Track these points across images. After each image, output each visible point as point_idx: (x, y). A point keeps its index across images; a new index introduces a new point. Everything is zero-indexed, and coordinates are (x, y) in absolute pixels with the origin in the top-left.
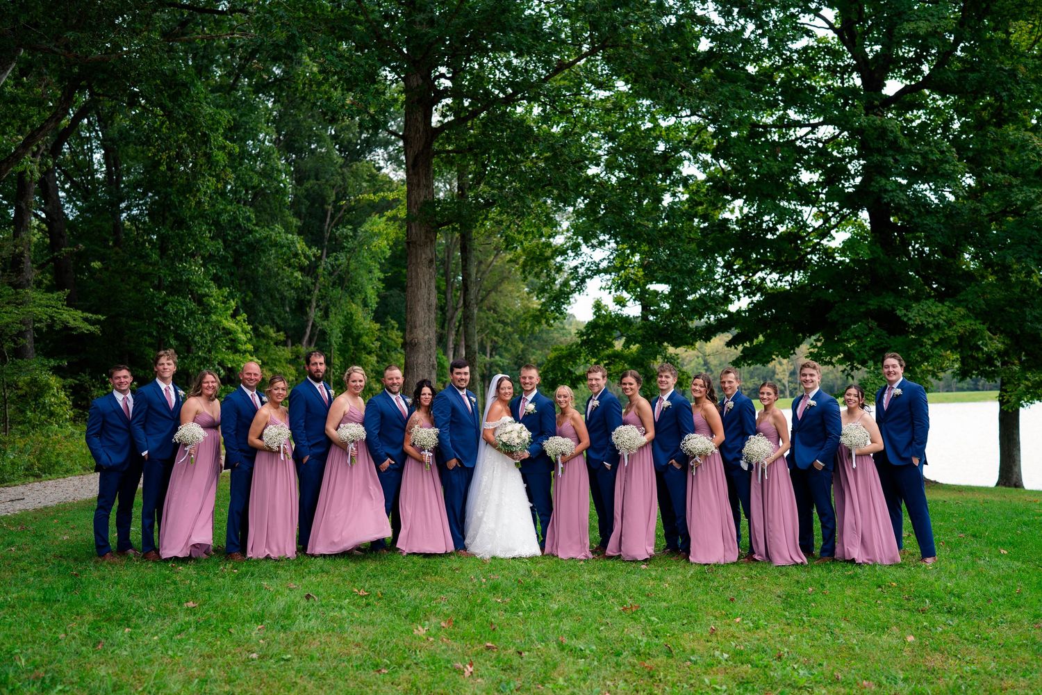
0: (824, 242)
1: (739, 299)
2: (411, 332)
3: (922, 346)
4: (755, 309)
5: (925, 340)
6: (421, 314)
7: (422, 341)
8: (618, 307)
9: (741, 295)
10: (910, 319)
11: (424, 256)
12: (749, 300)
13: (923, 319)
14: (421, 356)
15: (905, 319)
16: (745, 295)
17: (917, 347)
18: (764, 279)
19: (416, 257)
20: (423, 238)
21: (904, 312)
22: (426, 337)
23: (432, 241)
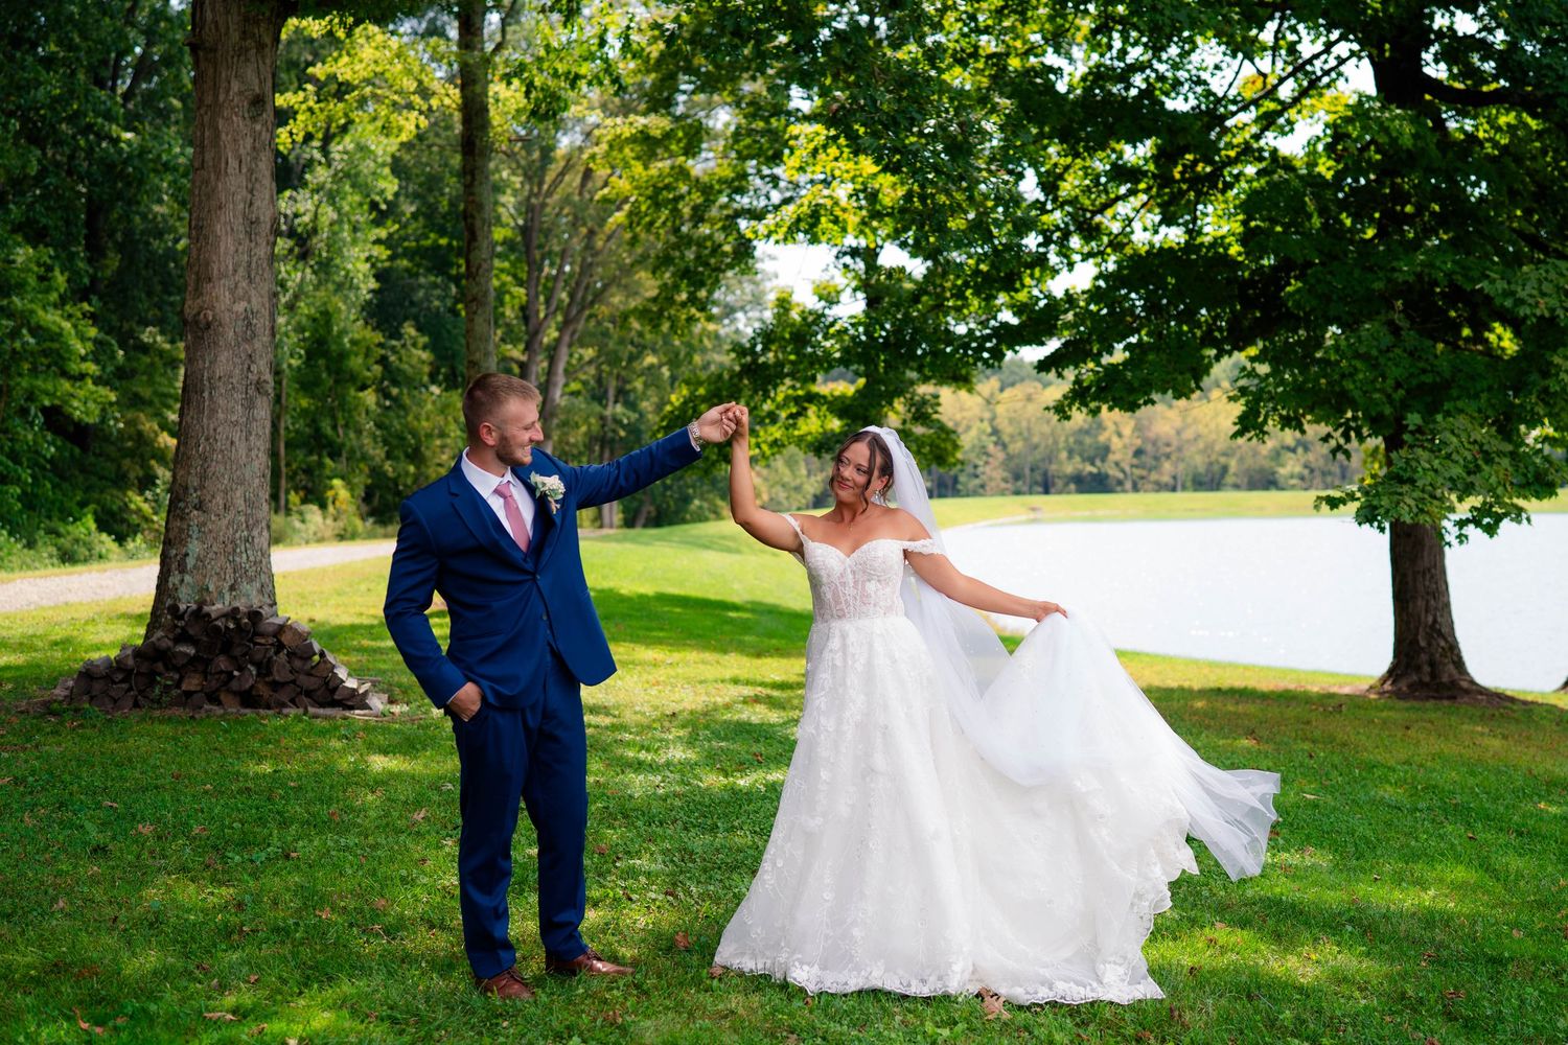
0: (1270, 139)
1: (1071, 265)
2: (198, 292)
3: (1545, 374)
4: (1107, 291)
5: (1557, 360)
6: (227, 244)
7: (226, 318)
8: (823, 303)
9: (1076, 257)
10: (1520, 302)
11: (235, 86)
12: (1095, 271)
13: (1553, 302)
14: (224, 357)
15: (1508, 303)
16: (1086, 257)
17: (1534, 377)
18: (1129, 221)
19: (215, 88)
20: (235, 36)
21: (1501, 285)
22: (240, 307)
23: (261, 47)
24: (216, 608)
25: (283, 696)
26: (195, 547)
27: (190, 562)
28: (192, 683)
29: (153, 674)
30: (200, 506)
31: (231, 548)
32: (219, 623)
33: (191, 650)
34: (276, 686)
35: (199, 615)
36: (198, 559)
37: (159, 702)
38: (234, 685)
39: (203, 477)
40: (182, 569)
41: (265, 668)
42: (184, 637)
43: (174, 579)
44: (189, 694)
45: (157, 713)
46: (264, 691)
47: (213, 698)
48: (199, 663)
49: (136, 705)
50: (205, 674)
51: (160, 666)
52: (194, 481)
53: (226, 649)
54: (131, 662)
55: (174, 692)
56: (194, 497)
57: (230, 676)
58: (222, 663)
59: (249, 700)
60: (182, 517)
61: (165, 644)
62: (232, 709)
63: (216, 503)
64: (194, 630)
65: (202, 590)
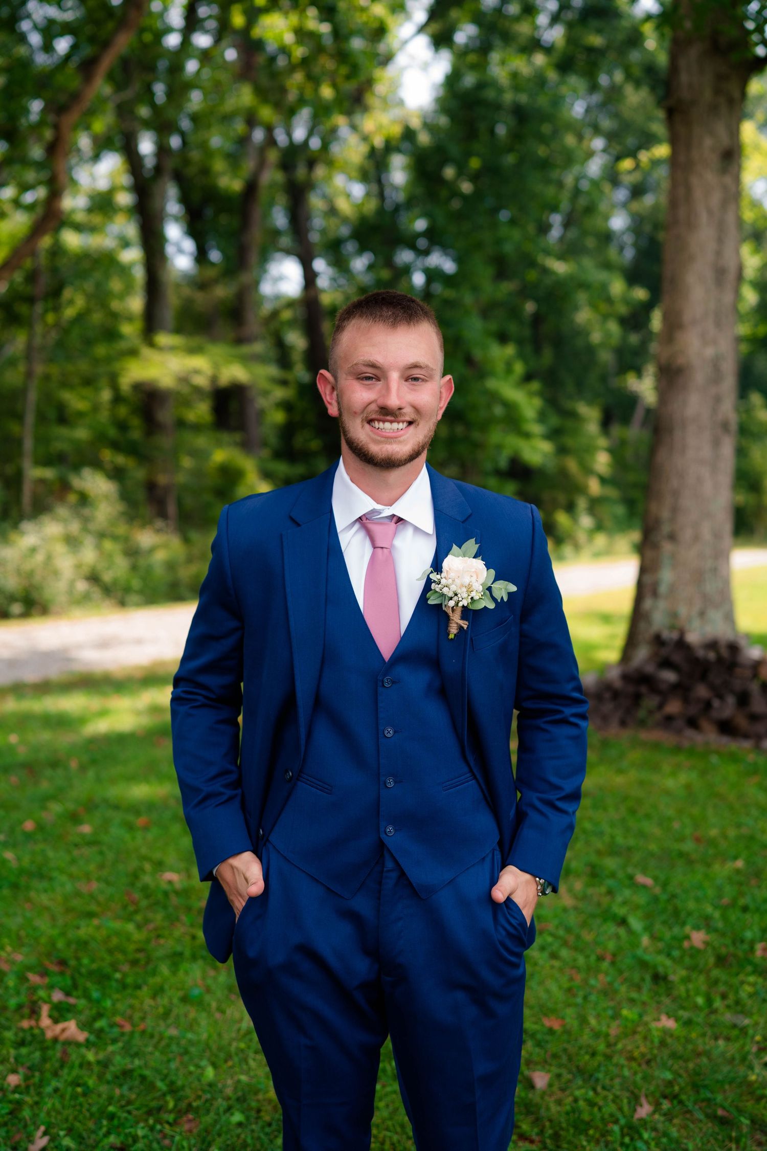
2: (670, 340)
6: (698, 292)
7: (697, 363)
11: (708, 142)
14: (695, 399)
20: (708, 93)
22: (710, 351)
23: (732, 103)
24: (693, 637)
25: (761, 726)
26: (666, 576)
27: (663, 589)
28: (674, 707)
29: (637, 698)
30: (672, 537)
31: (699, 577)
32: (701, 653)
33: (669, 676)
34: (754, 718)
35: (681, 644)
36: (672, 589)
37: (642, 724)
38: (715, 714)
39: (675, 510)
40: (655, 594)
41: (743, 699)
42: (666, 663)
43: (648, 603)
44: (669, 719)
45: (644, 735)
46: (742, 722)
47: (693, 723)
48: (681, 689)
49: (623, 724)
50: (686, 701)
51: (644, 689)
52: (665, 514)
53: (703, 677)
54: (618, 684)
55: (658, 716)
56: (666, 529)
57: (708, 705)
58: (702, 691)
59: (726, 728)
60: (656, 547)
61: (650, 669)
62: (710, 736)
63: (687, 534)
64: (677, 658)
65: (674, 615)
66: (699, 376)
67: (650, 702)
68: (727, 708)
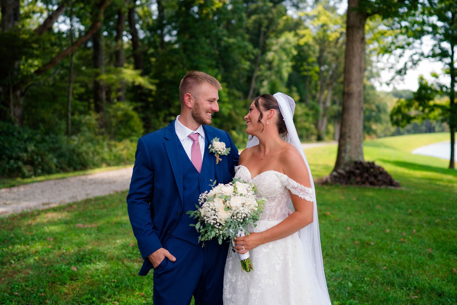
2: (348, 86)
6: (355, 74)
7: (355, 92)
11: (358, 35)
14: (355, 101)
19: (353, 36)
20: (358, 23)
23: (362, 26)
24: (363, 161)
25: (380, 183)
26: (348, 147)
27: (348, 151)
28: (358, 179)
29: (349, 178)
30: (350, 137)
32: (366, 165)
33: (358, 172)
34: (379, 181)
35: (361, 163)
36: (350, 150)
37: (351, 184)
38: (369, 180)
39: (350, 130)
40: (345, 152)
41: (376, 177)
42: (358, 169)
43: (343, 154)
44: (357, 182)
46: (376, 182)
47: (364, 183)
48: (361, 175)
49: (346, 184)
50: (362, 177)
51: (351, 175)
52: (347, 131)
53: (366, 171)
55: (355, 182)
56: (348, 135)
57: (367, 178)
58: (366, 175)
59: (372, 184)
60: (345, 140)
61: (353, 170)
62: (368, 185)
63: (353, 136)
64: (360, 166)
65: (351, 157)
66: (356, 95)
67: (353, 178)
68: (372, 179)
